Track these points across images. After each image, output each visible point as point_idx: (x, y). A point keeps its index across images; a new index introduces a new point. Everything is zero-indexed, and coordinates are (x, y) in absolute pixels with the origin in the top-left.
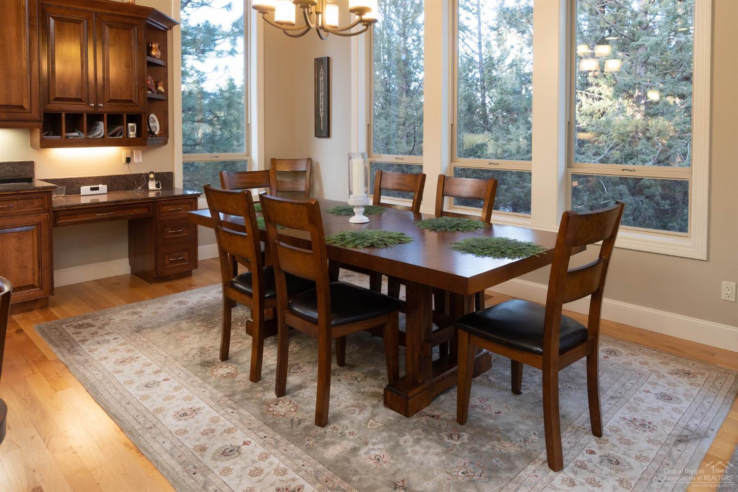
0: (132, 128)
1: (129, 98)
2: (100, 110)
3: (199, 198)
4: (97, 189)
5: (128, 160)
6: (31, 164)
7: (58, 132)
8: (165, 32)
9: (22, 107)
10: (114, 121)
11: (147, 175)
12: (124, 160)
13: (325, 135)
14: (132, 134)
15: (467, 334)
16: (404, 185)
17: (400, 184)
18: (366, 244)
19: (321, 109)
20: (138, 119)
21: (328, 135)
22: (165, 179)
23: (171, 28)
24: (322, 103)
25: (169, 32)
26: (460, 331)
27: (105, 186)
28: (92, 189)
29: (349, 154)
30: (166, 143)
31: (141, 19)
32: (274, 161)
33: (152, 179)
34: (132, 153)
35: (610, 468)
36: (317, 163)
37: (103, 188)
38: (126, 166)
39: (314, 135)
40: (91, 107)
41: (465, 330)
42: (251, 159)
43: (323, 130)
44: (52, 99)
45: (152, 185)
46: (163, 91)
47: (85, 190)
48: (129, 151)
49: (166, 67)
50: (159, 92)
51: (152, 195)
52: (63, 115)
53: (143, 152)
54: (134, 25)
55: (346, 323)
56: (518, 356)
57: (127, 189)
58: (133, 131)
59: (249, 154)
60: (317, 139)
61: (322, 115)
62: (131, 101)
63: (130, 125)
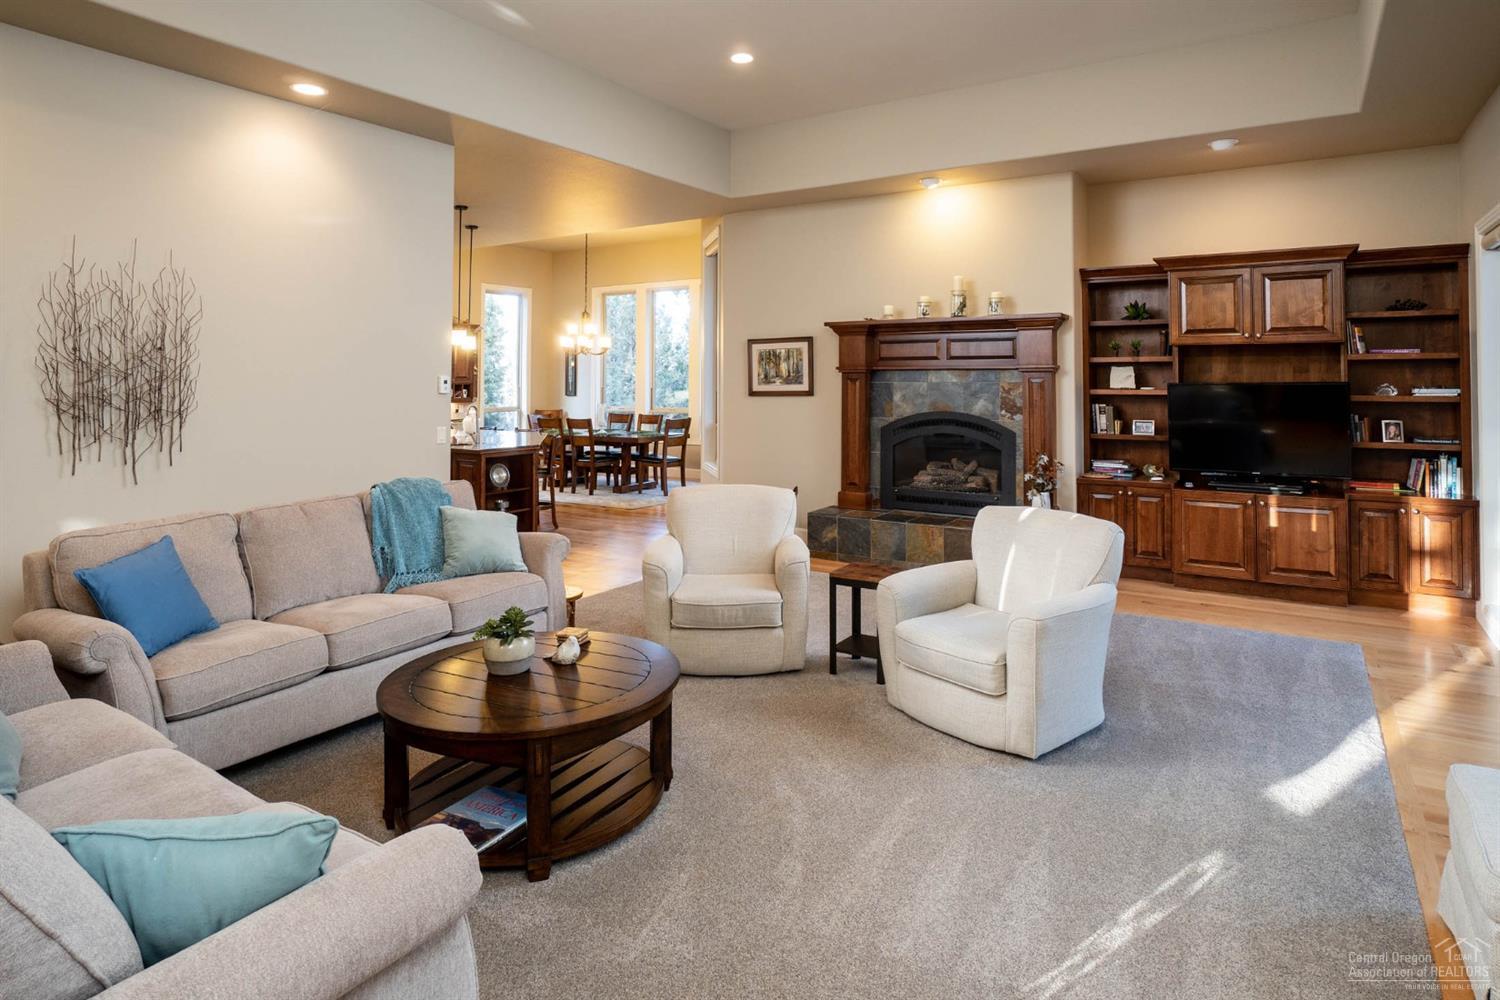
5: (457, 411)
12: (455, 411)
13: (573, 395)
19: (571, 382)
21: (575, 394)
29: (590, 405)
36: (567, 408)
39: (564, 394)
43: (571, 393)
60: (567, 398)
61: (571, 385)
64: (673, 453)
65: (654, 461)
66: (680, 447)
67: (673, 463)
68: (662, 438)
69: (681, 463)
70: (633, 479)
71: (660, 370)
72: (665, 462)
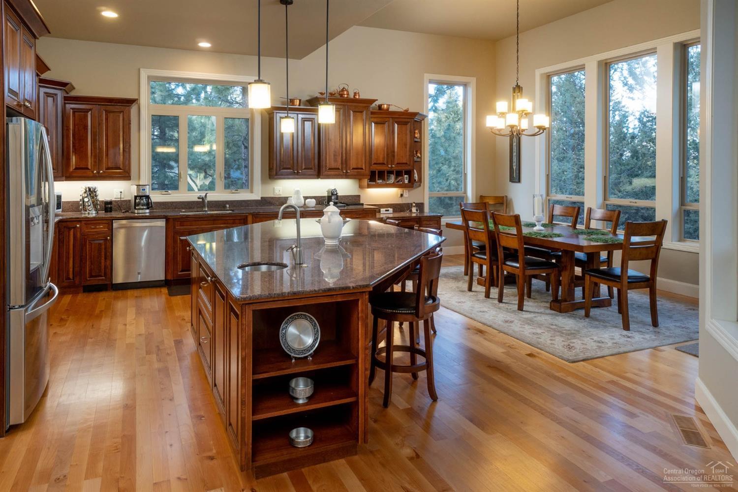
0: (406, 177)
1: (405, 162)
2: (393, 169)
3: (441, 218)
4: (388, 210)
5: (402, 195)
6: (359, 196)
7: (375, 181)
8: (420, 122)
9: (362, 169)
10: (399, 174)
11: (411, 204)
12: (399, 195)
13: (517, 181)
14: (406, 181)
15: (589, 276)
16: (567, 213)
17: (565, 212)
18: (541, 236)
19: (514, 164)
20: (409, 173)
21: (519, 181)
22: (420, 206)
23: (423, 119)
24: (515, 159)
25: (423, 122)
26: (586, 275)
27: (392, 209)
28: (386, 210)
29: (533, 195)
30: (420, 186)
31: (412, 118)
32: (482, 197)
33: (414, 206)
34: (403, 191)
35: (655, 336)
36: (511, 200)
37: (391, 210)
38: (400, 199)
39: (509, 180)
40: (389, 167)
41: (589, 274)
42: (467, 196)
43: (515, 177)
44: (373, 163)
45: (414, 210)
46: (420, 156)
47: (383, 210)
48: (402, 190)
49: (421, 142)
50: (418, 157)
51: (414, 215)
52: (377, 172)
53: (409, 191)
54: (409, 122)
55: (533, 269)
56: (611, 283)
57: (401, 211)
58: (407, 179)
59: (465, 192)
60: (511, 183)
61: (514, 168)
62: (407, 164)
63: (405, 176)
64: (637, 269)
65: (609, 276)
66: (649, 262)
67: (637, 283)
68: (619, 246)
69: (648, 283)
70: (578, 292)
71: (615, 158)
72: (625, 281)
